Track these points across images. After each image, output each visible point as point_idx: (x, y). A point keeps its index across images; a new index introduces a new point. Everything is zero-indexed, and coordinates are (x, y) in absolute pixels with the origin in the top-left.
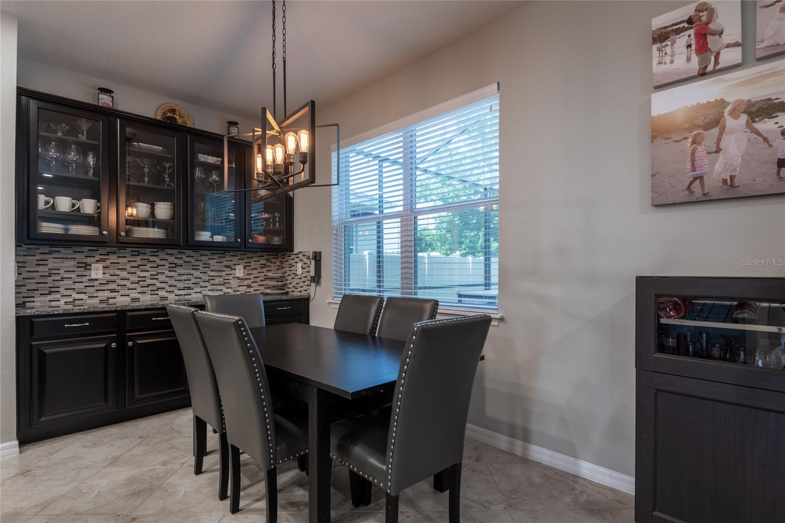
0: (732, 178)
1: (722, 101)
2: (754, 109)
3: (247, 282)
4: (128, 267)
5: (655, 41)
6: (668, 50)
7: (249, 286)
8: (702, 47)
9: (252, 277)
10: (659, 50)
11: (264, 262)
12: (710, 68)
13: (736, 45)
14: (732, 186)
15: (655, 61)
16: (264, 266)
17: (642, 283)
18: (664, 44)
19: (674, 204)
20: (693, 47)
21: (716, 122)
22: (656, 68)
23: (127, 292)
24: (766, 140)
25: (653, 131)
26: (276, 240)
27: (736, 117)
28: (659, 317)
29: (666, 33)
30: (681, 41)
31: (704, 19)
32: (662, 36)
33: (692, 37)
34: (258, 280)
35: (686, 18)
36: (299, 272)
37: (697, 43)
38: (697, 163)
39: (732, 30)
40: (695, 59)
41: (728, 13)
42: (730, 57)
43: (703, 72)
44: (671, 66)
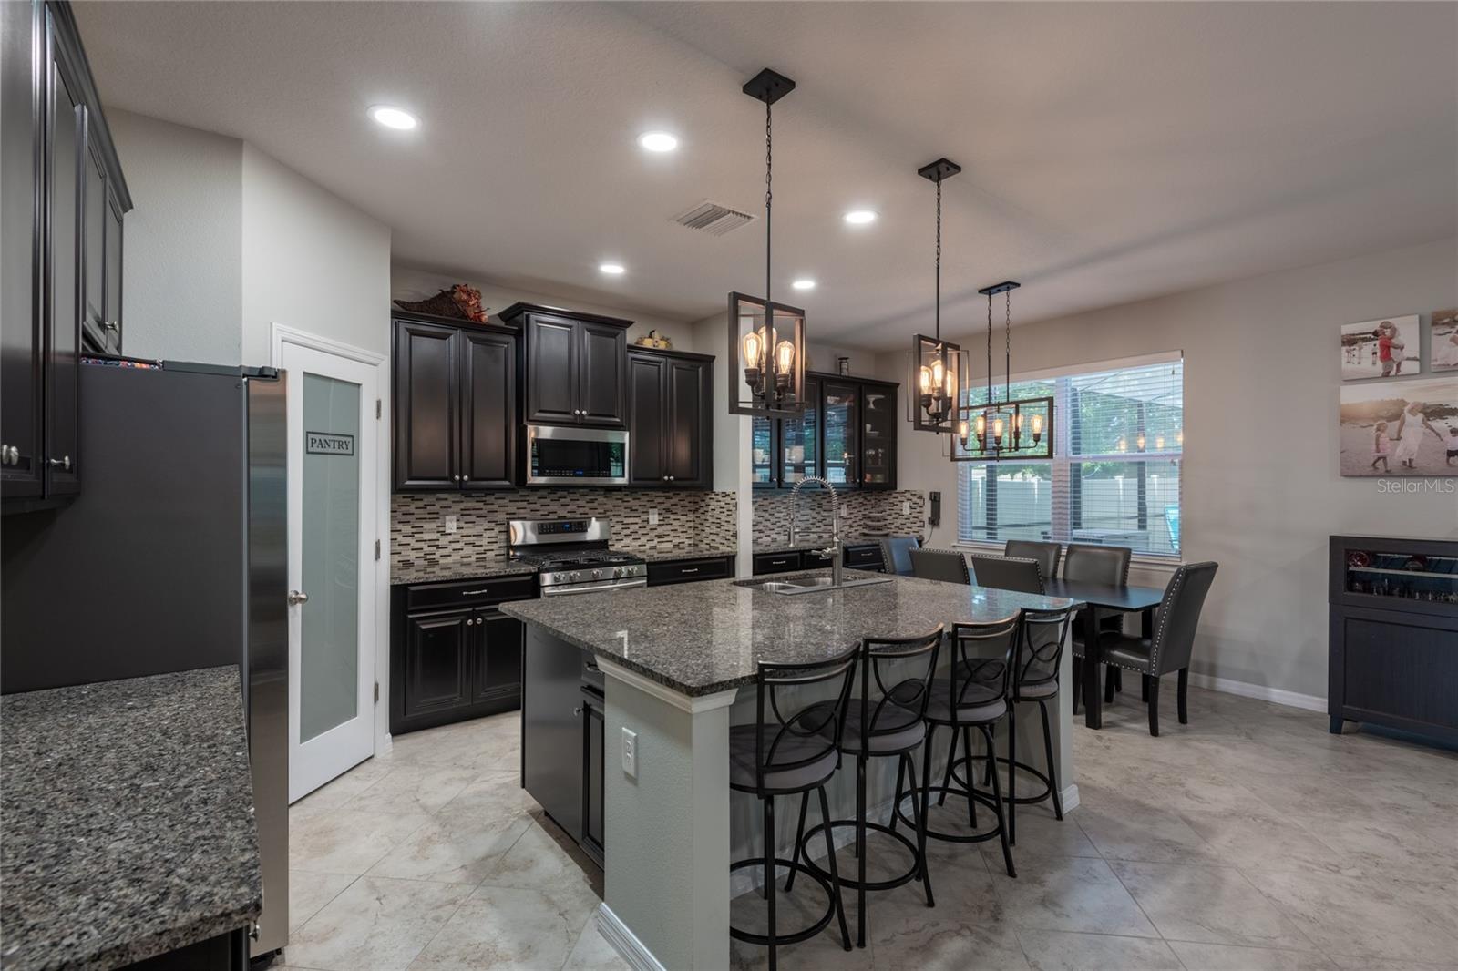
0: (1410, 461)
1: (1403, 401)
2: (1429, 411)
3: (850, 522)
4: (769, 509)
5: (1344, 343)
6: (1356, 353)
7: (851, 526)
8: (1386, 357)
9: (852, 516)
10: (1348, 352)
11: (861, 500)
12: (1393, 373)
13: (1415, 359)
14: (1411, 467)
15: (1344, 361)
16: (862, 504)
17: (1333, 540)
18: (1352, 348)
19: (1361, 476)
20: (1378, 354)
21: (1398, 416)
22: (1344, 365)
23: (768, 533)
24: (1438, 435)
25: (1342, 416)
26: (879, 479)
27: (1415, 415)
28: (1349, 566)
29: (1355, 339)
30: (1368, 348)
31: (1388, 334)
32: (1350, 341)
33: (1378, 346)
34: (857, 519)
35: (1372, 331)
36: (906, 511)
37: (1382, 352)
38: (1380, 446)
40: (1380, 365)
41: (1408, 335)
42: (1410, 367)
43: (1386, 375)
44: (1358, 366)
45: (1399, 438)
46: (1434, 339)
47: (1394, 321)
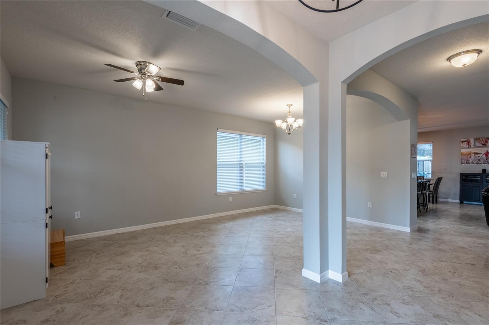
0: (472, 161)
8: (468, 145)
13: (473, 145)
15: (462, 145)
17: (460, 174)
21: (470, 154)
24: (476, 157)
25: (461, 154)
27: (473, 154)
28: (463, 178)
31: (469, 141)
32: (463, 142)
33: (467, 143)
35: (466, 140)
39: (473, 143)
40: (467, 146)
41: (472, 141)
43: (469, 147)
44: (464, 146)
45: (470, 158)
46: (476, 142)
47: (470, 139)
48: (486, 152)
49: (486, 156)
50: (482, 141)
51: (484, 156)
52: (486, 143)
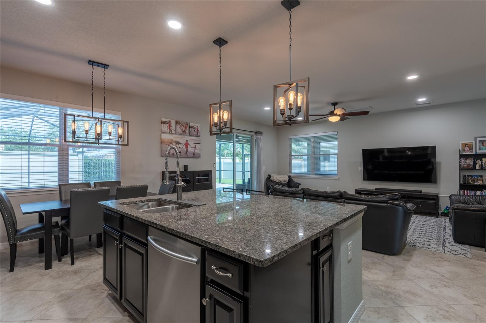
1: (172, 139)
6: (164, 126)
8: (170, 128)
12: (171, 132)
14: (174, 155)
15: (162, 127)
18: (164, 124)
20: (168, 127)
25: (161, 141)
27: (174, 143)
29: (164, 122)
31: (170, 123)
35: (167, 121)
41: (173, 124)
42: (173, 132)
43: (170, 133)
44: (164, 129)
46: (177, 127)
47: (171, 120)
48: (186, 142)
49: (186, 148)
50: (183, 126)
51: (184, 147)
52: (186, 130)
